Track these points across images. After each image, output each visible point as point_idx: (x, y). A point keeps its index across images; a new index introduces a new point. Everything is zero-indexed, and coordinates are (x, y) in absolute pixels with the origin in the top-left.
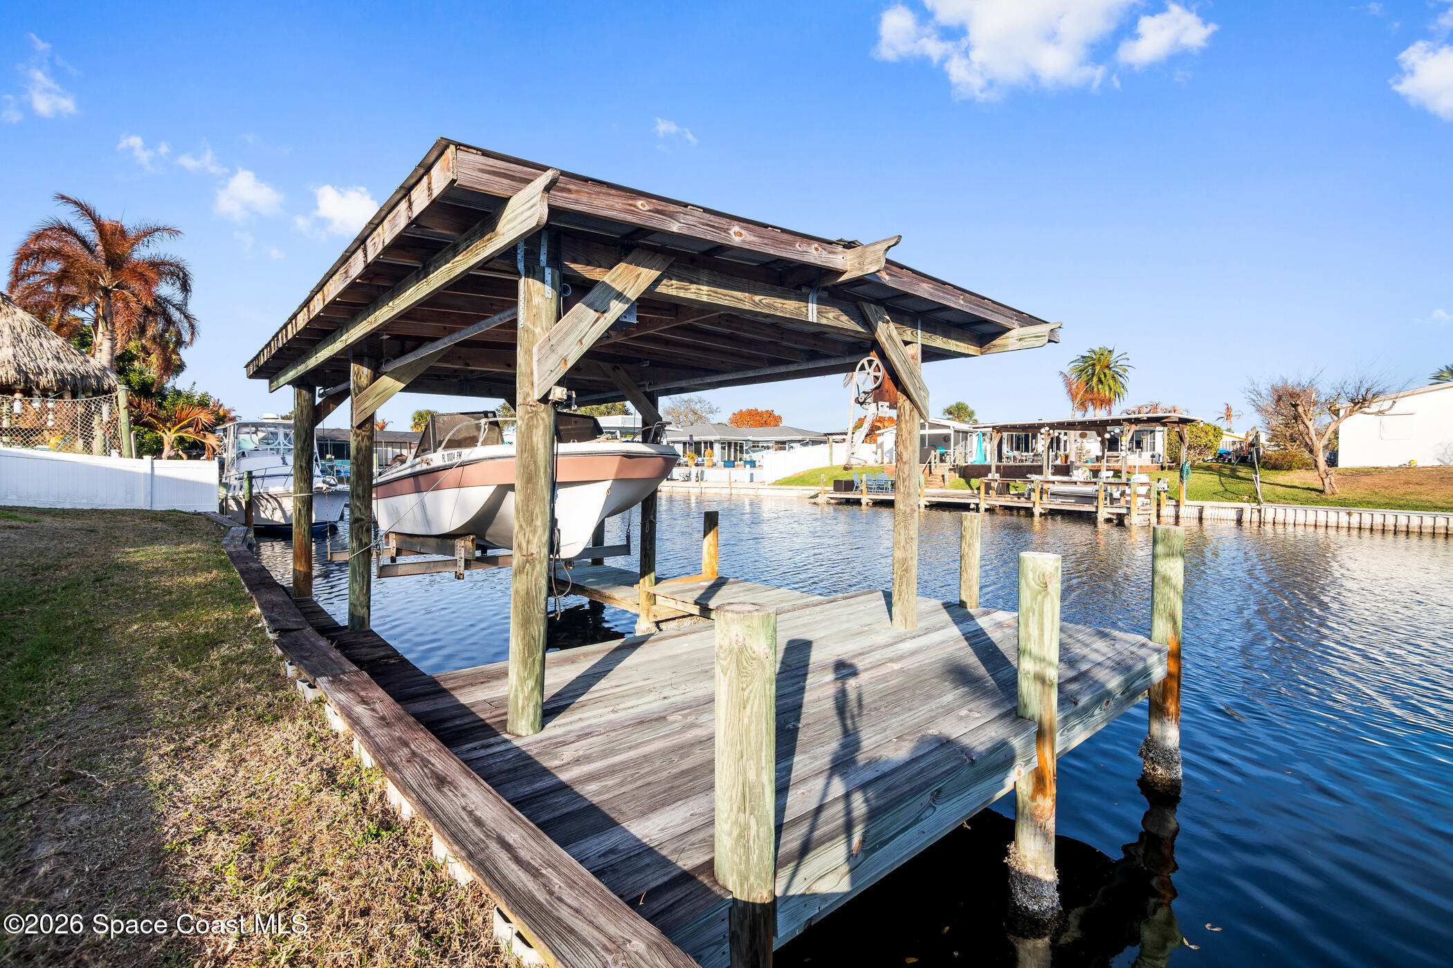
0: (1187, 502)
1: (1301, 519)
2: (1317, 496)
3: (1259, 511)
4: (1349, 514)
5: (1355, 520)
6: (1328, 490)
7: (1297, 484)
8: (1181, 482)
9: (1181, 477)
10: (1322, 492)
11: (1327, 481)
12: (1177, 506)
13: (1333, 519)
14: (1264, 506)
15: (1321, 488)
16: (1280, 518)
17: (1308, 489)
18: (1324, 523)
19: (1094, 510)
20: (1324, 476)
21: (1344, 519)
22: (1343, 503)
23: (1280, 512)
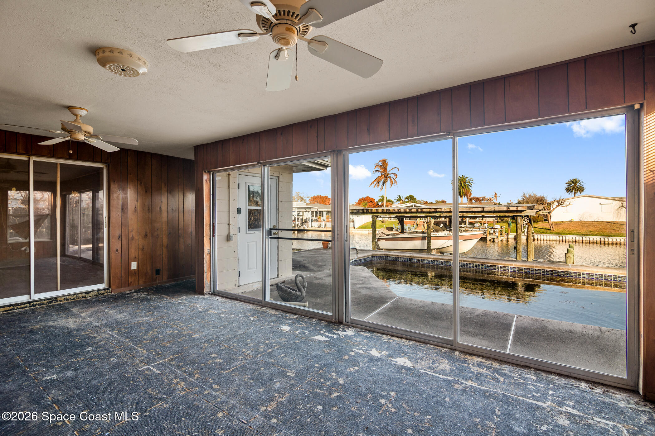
0: (511, 234)
1: (545, 238)
2: (548, 231)
3: (533, 236)
4: (559, 237)
5: (561, 238)
6: (552, 229)
7: (542, 227)
8: (509, 227)
9: (509, 225)
10: (550, 230)
11: (551, 227)
12: (508, 235)
13: (555, 239)
14: (534, 234)
15: (550, 228)
16: (539, 239)
17: (545, 229)
18: (552, 240)
19: (485, 237)
20: (551, 225)
21: (558, 238)
22: (557, 233)
23: (539, 236)
